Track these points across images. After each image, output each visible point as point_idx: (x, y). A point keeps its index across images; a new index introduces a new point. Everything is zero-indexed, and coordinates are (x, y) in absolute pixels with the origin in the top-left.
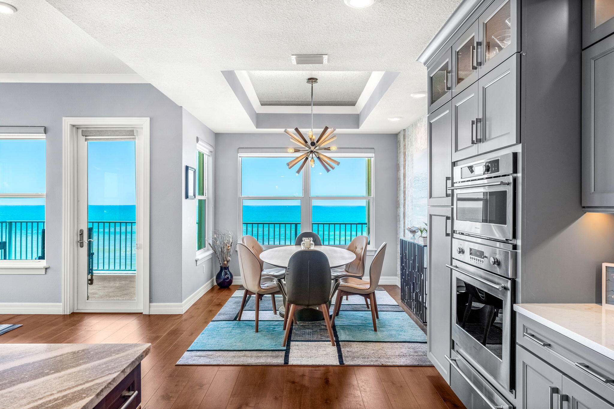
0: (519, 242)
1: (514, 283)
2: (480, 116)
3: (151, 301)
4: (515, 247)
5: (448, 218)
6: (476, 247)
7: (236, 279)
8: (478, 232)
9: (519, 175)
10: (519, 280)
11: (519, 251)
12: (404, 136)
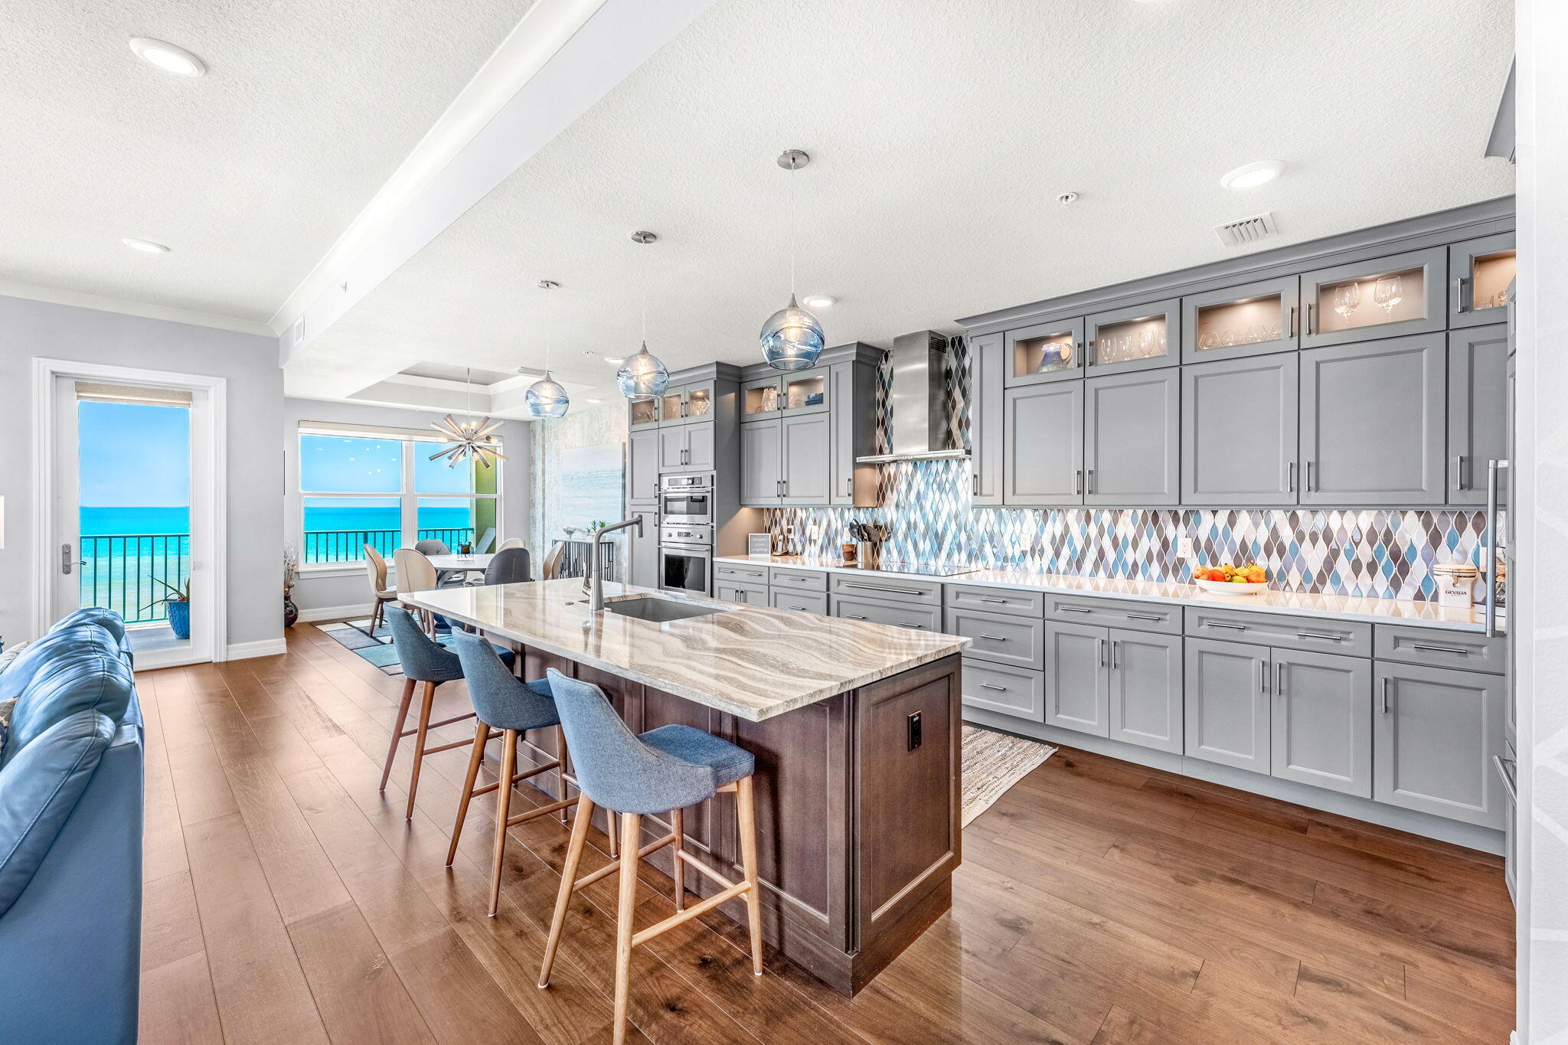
0: (715, 524)
1: (712, 547)
2: (687, 448)
3: (228, 642)
4: (712, 527)
5: (656, 513)
6: (684, 531)
7: (302, 613)
8: (685, 521)
9: (715, 487)
10: (715, 545)
11: (715, 529)
12: (543, 427)
